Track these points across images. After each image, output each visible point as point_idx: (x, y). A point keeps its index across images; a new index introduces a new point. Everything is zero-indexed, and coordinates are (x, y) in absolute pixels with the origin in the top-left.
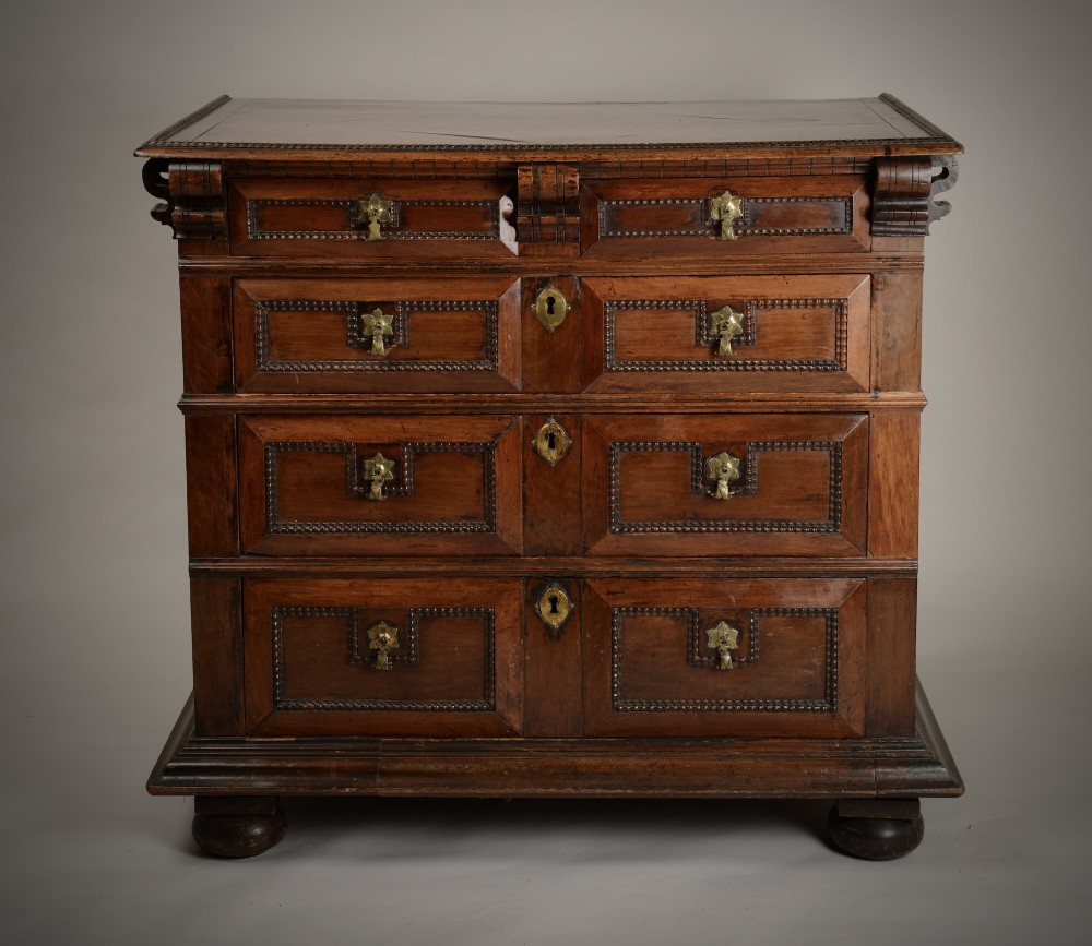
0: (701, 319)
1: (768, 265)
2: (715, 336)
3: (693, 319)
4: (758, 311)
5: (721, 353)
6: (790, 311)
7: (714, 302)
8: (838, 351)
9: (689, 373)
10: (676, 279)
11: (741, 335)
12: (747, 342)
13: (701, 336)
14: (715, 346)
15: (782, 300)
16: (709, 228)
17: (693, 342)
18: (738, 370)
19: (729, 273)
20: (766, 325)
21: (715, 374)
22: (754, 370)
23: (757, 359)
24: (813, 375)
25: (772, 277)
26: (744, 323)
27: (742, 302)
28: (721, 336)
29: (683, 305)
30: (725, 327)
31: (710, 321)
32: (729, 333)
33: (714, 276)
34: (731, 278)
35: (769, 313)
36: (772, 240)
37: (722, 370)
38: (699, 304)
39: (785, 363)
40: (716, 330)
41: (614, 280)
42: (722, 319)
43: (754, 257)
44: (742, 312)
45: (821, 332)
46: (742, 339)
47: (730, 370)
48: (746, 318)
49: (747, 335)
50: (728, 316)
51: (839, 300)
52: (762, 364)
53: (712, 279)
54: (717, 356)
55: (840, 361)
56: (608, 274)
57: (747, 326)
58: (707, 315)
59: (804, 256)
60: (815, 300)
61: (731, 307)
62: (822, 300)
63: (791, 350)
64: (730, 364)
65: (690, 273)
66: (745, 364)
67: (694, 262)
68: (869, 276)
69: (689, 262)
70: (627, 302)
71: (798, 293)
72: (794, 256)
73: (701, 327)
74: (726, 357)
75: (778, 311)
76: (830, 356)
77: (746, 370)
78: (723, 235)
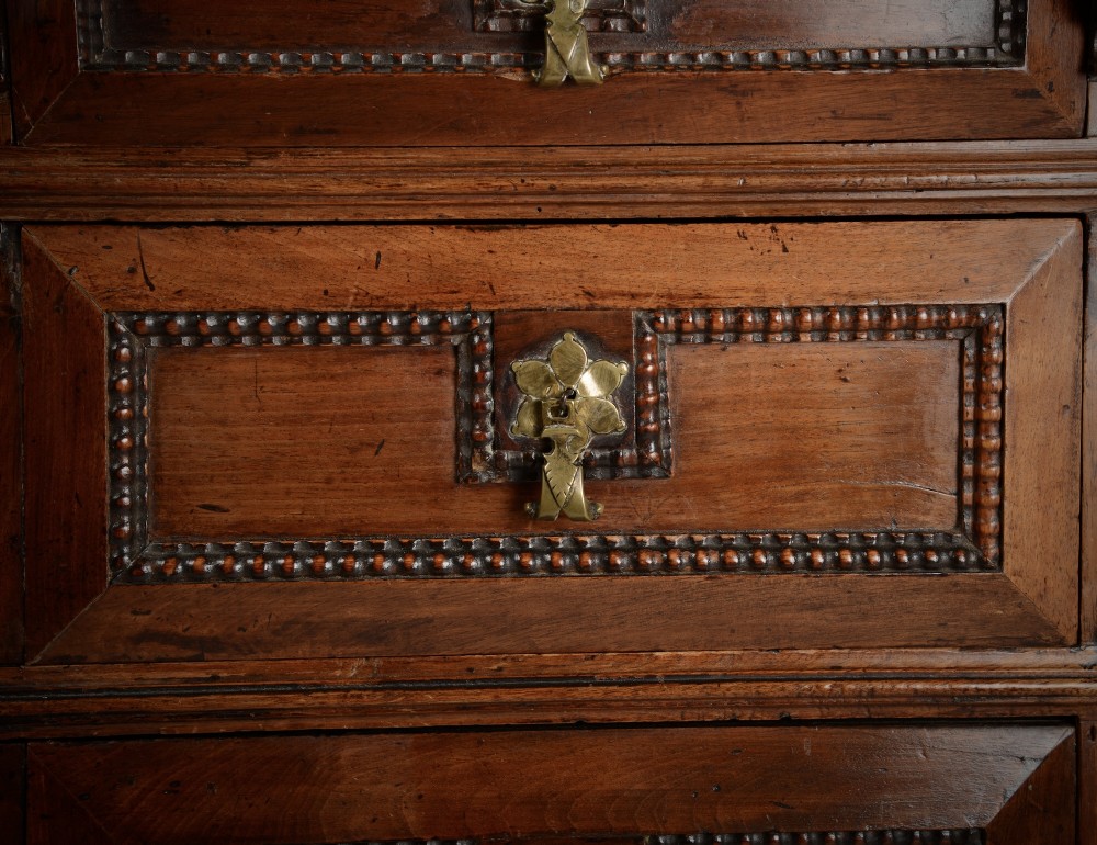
0: (474, 383)
1: (718, 182)
2: (524, 444)
3: (447, 381)
4: (681, 353)
5: (548, 507)
6: (795, 353)
7: (522, 318)
8: (968, 494)
9: (433, 585)
10: (383, 235)
11: (622, 442)
12: (642, 466)
13: (477, 444)
14: (527, 481)
15: (768, 313)
16: (499, 42)
17: (448, 467)
18: (610, 568)
19: (573, 213)
20: (710, 404)
21: (526, 586)
22: (668, 566)
23: (673, 529)
24: (882, 584)
25: (730, 229)
26: (631, 396)
27: (622, 317)
28: (547, 445)
29: (405, 329)
30: (562, 411)
31: (506, 389)
32: (574, 433)
33: (523, 223)
34: (583, 232)
35: (721, 361)
36: (734, 90)
37: (552, 569)
38: (466, 328)
39: (778, 545)
40: (529, 423)
41: (148, 238)
42: (549, 381)
43: (664, 154)
44: (622, 354)
45: (907, 429)
46: (626, 454)
47: (583, 570)
48: (638, 377)
49: (642, 438)
50: (572, 373)
51: (972, 309)
52: (695, 547)
53: (516, 235)
54: (535, 518)
55: (977, 535)
56: (124, 214)
57: (641, 408)
58: (495, 367)
59: (845, 151)
60: (885, 312)
61: (586, 336)
62: (913, 310)
63: (799, 497)
64: (580, 548)
65: (432, 214)
66: (635, 548)
67: (450, 169)
68: (1073, 227)
69: (429, 170)
70: (196, 317)
71: (827, 286)
72: (810, 152)
73: (474, 412)
74: (566, 519)
75: (751, 352)
76: (937, 514)
77: (639, 569)
78: (551, 58)
